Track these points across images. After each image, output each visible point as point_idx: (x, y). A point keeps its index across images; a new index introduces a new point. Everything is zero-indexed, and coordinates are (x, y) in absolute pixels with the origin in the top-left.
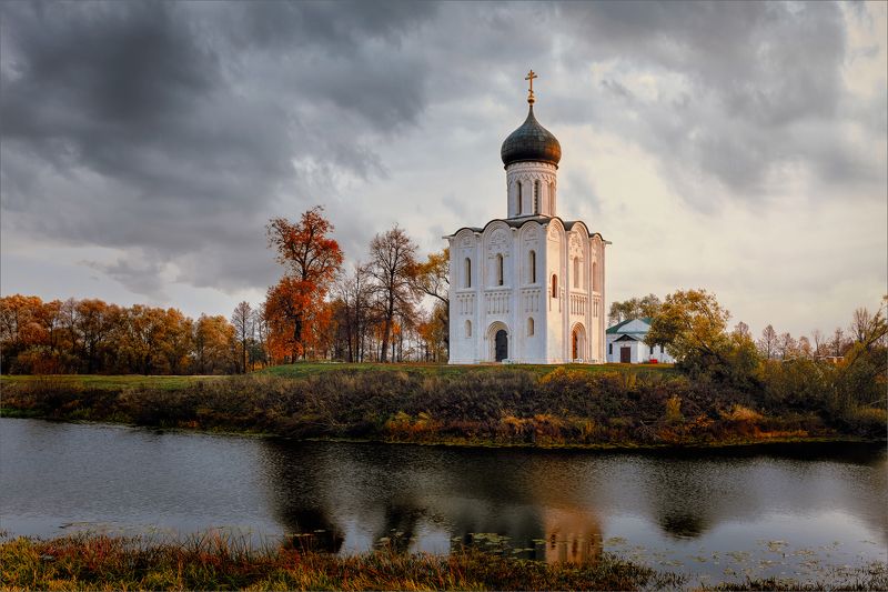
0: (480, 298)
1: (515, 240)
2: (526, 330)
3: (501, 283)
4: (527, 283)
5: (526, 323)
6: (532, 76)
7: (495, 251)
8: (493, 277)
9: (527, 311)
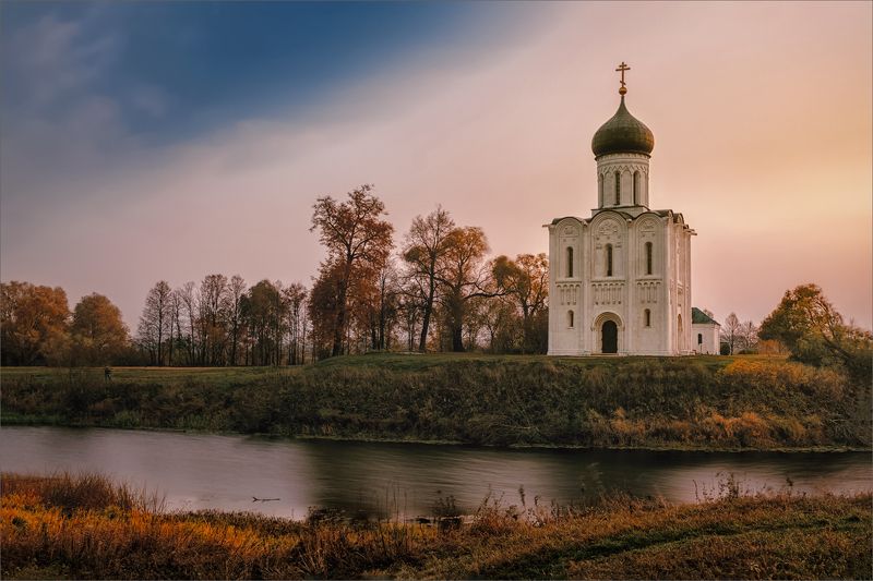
0: (587, 287)
1: (630, 230)
2: (642, 321)
3: (610, 274)
4: (642, 275)
5: (643, 315)
6: (623, 68)
7: (604, 241)
8: (601, 268)
9: (643, 302)
